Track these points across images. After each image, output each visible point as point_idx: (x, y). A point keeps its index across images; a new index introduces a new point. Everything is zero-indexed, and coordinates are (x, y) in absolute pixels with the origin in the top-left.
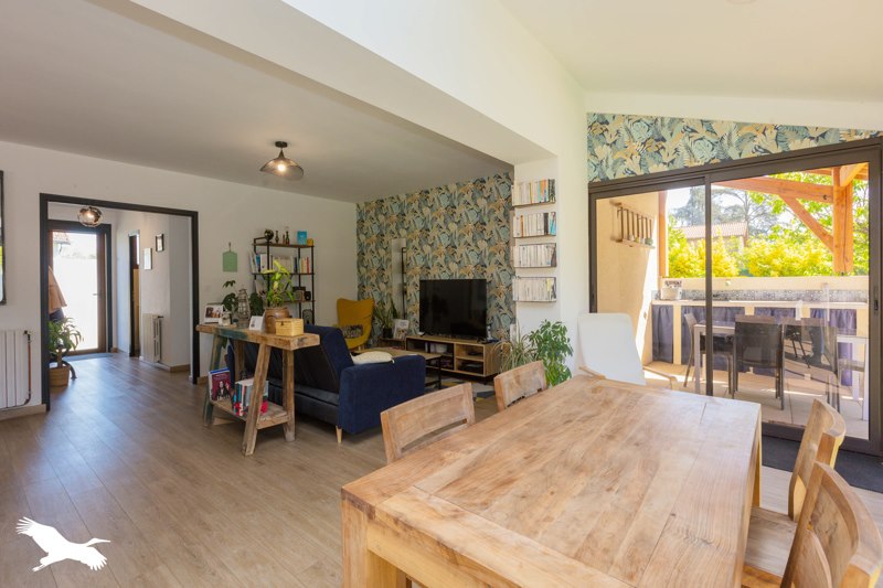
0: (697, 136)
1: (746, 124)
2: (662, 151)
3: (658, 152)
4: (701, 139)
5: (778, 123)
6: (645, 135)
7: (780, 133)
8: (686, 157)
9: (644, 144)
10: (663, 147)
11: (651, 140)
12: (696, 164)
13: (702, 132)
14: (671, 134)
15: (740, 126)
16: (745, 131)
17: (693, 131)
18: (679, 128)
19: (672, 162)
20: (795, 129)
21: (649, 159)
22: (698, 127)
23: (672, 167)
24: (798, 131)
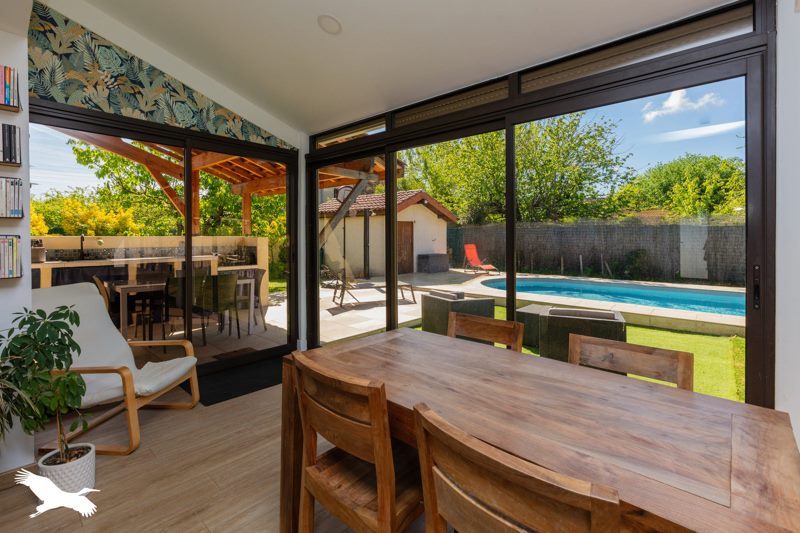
0: (178, 98)
1: (221, 107)
2: (138, 96)
3: (134, 95)
4: (183, 103)
5: (245, 117)
6: (117, 69)
7: (246, 126)
8: (167, 114)
9: (116, 78)
10: (140, 93)
11: (124, 78)
12: (177, 125)
13: (184, 96)
14: (151, 83)
15: (217, 106)
16: (220, 112)
17: (175, 91)
18: (158, 81)
19: (152, 113)
20: (254, 127)
21: (120, 99)
22: (180, 90)
23: (150, 119)
24: (257, 130)
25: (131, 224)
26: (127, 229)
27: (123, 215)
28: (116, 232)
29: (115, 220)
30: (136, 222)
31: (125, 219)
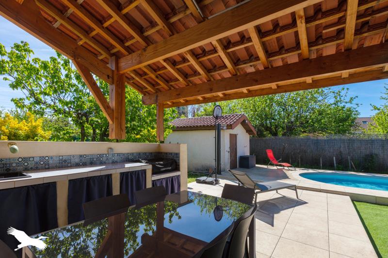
25: (40, 131)
26: (36, 135)
27: (34, 124)
28: (27, 137)
29: (26, 128)
30: (45, 130)
31: (35, 127)
